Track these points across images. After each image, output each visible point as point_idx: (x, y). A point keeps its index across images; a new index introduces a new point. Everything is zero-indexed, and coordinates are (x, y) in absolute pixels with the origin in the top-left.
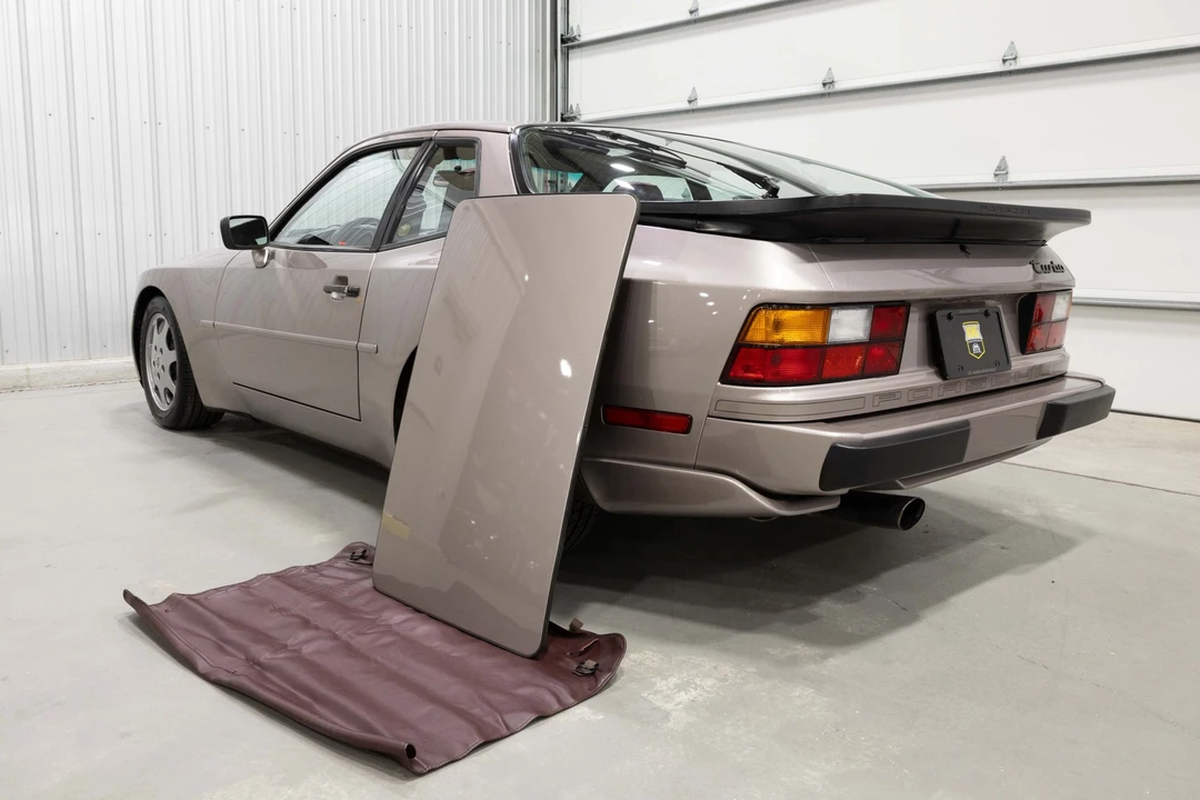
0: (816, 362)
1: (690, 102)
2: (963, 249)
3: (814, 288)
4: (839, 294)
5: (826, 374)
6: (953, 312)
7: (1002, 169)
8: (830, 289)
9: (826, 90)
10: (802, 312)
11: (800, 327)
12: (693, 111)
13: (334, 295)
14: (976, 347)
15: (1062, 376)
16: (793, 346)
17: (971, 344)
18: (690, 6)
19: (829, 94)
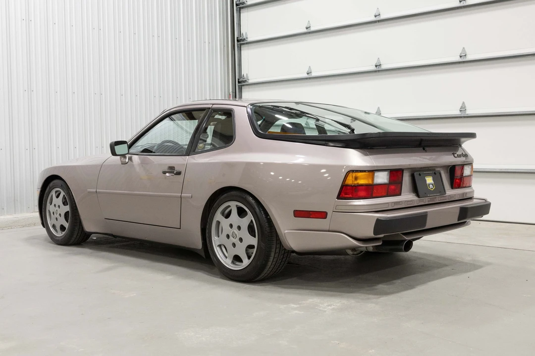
0: (370, 191)
1: (308, 74)
2: (424, 149)
3: (368, 165)
4: (377, 166)
5: (374, 195)
6: (421, 173)
7: (463, 108)
8: (373, 165)
9: (377, 69)
10: (364, 173)
11: (364, 179)
12: (310, 78)
13: (167, 174)
14: (431, 186)
15: (471, 198)
16: (362, 185)
17: (429, 185)
18: (306, 25)
19: (378, 71)
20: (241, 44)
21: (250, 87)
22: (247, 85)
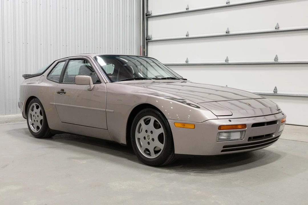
1: (187, 36)
7: (276, 59)
9: (227, 34)
12: (188, 38)
18: (186, 7)
19: (228, 35)
20: (148, 17)
21: (153, 42)
22: (151, 41)
